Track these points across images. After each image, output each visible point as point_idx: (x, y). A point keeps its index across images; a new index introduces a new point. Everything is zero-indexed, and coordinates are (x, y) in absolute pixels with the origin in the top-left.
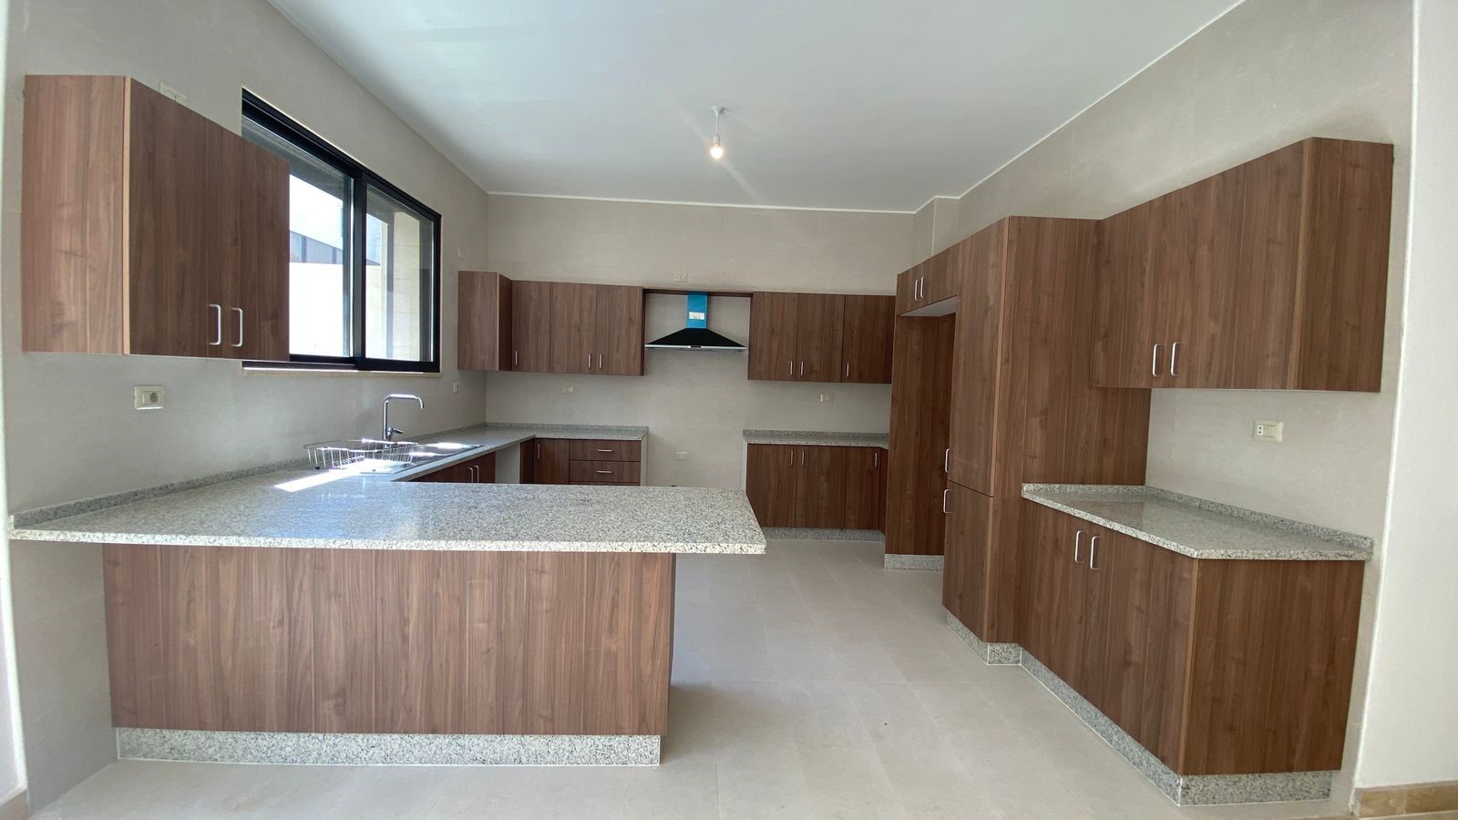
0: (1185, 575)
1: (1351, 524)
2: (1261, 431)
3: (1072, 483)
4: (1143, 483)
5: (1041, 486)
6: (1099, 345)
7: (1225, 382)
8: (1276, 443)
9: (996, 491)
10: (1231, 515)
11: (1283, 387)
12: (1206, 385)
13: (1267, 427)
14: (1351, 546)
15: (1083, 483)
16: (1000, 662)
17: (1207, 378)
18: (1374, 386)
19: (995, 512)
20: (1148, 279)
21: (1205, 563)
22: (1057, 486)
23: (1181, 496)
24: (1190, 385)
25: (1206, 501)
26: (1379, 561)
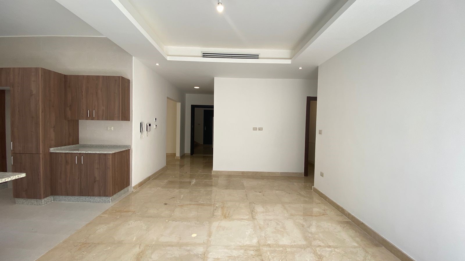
0: (109, 157)
1: (126, 143)
2: (109, 129)
3: (63, 146)
4: (78, 144)
5: (55, 148)
6: (68, 109)
7: (107, 119)
8: (112, 131)
9: (42, 152)
10: (104, 147)
11: (119, 120)
12: (102, 119)
13: (110, 128)
14: (128, 147)
15: (65, 146)
16: (47, 203)
17: (102, 118)
18: (129, 120)
19: (42, 158)
20: (84, 93)
21: (112, 154)
22: (59, 147)
23: (90, 145)
24: (98, 119)
25: (97, 145)
26: (132, 149)
